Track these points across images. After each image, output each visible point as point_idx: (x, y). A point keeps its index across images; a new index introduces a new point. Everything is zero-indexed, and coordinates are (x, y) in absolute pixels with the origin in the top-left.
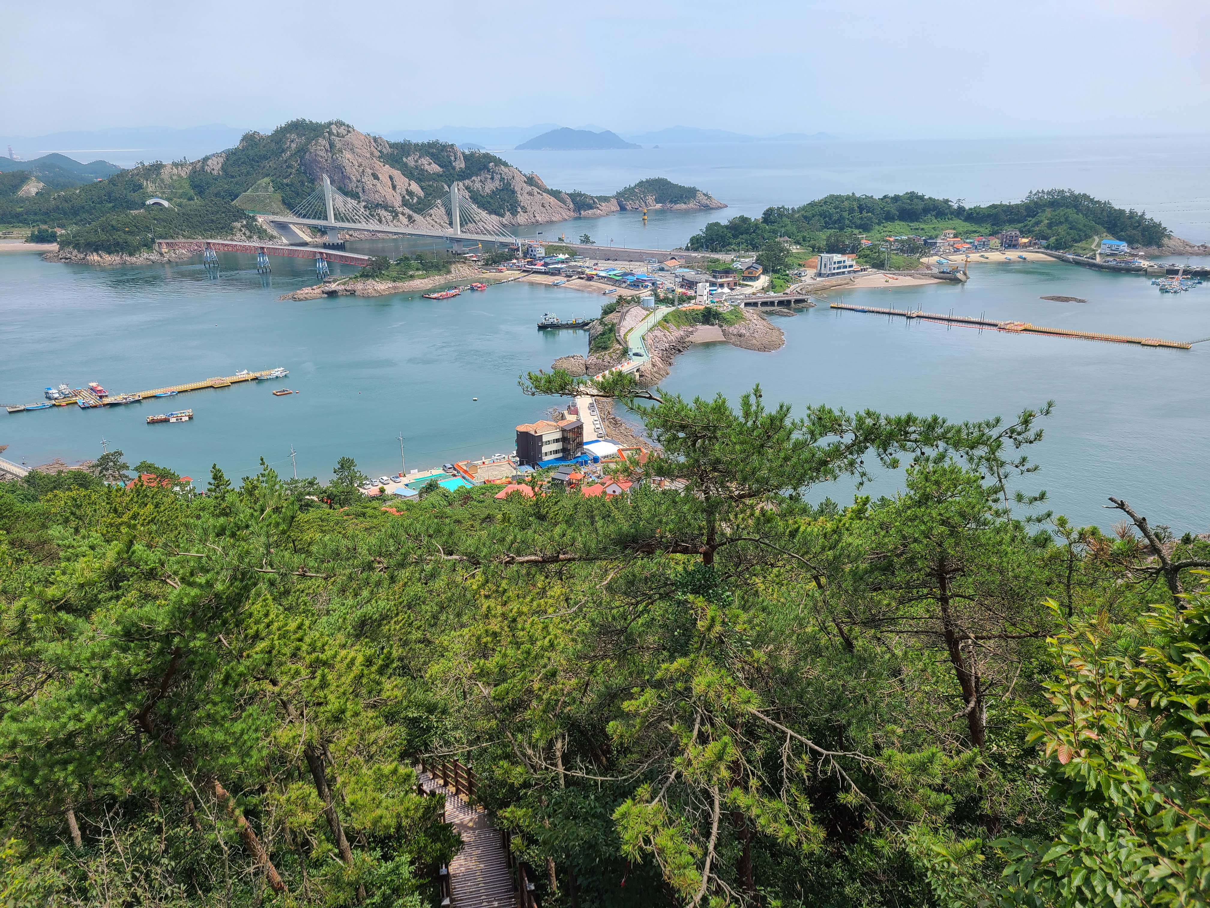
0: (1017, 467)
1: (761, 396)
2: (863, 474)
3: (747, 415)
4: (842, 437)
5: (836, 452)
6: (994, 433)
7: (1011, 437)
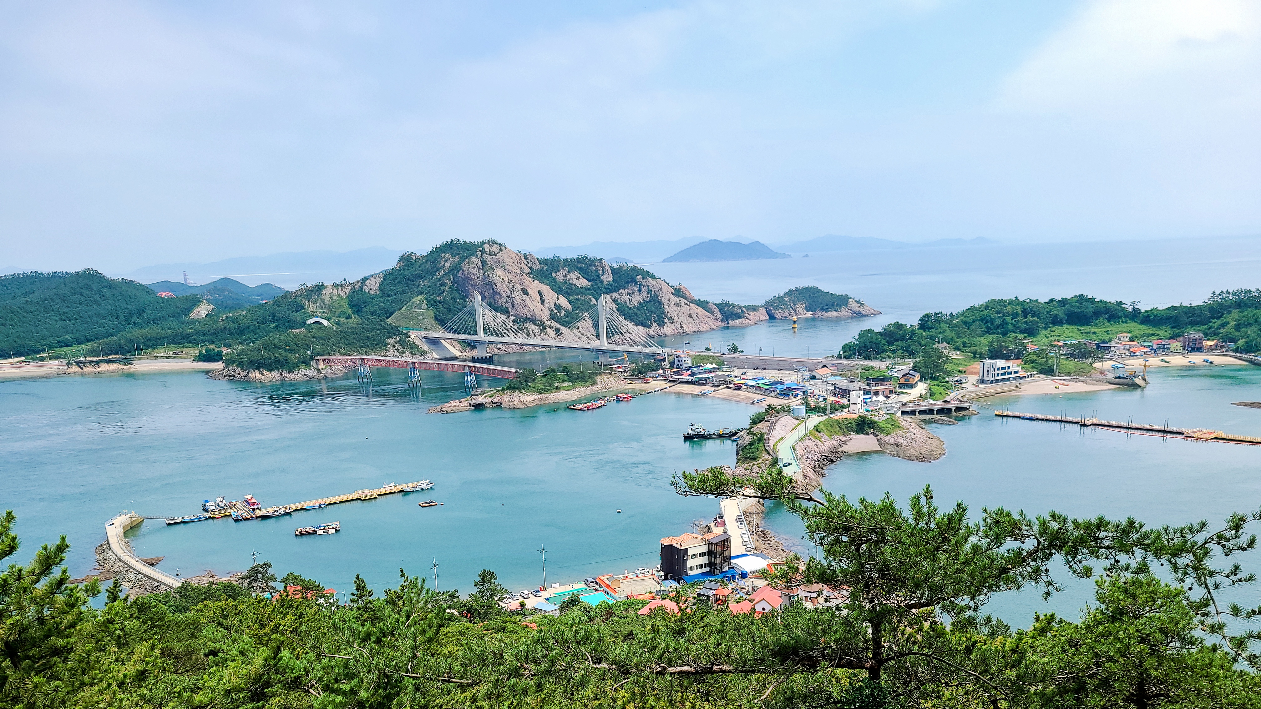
0: (1227, 576)
1: (931, 498)
2: (1050, 583)
3: (918, 516)
4: (1023, 543)
5: (1018, 559)
6: (1200, 538)
7: (1219, 544)
